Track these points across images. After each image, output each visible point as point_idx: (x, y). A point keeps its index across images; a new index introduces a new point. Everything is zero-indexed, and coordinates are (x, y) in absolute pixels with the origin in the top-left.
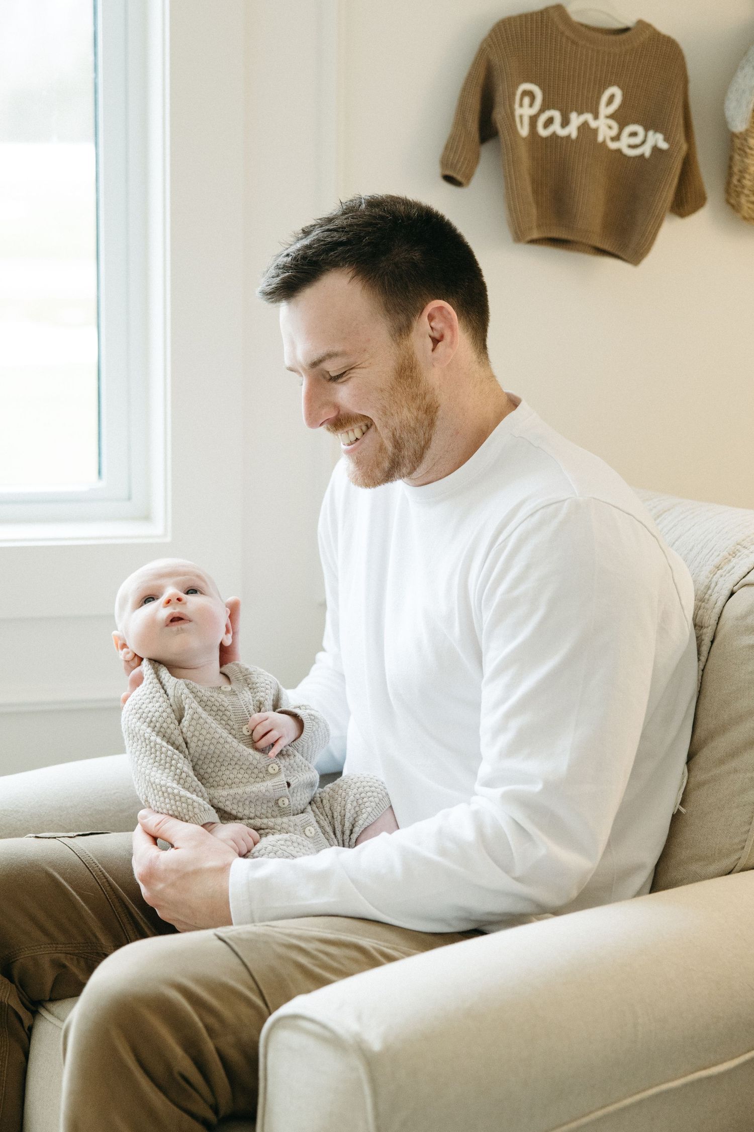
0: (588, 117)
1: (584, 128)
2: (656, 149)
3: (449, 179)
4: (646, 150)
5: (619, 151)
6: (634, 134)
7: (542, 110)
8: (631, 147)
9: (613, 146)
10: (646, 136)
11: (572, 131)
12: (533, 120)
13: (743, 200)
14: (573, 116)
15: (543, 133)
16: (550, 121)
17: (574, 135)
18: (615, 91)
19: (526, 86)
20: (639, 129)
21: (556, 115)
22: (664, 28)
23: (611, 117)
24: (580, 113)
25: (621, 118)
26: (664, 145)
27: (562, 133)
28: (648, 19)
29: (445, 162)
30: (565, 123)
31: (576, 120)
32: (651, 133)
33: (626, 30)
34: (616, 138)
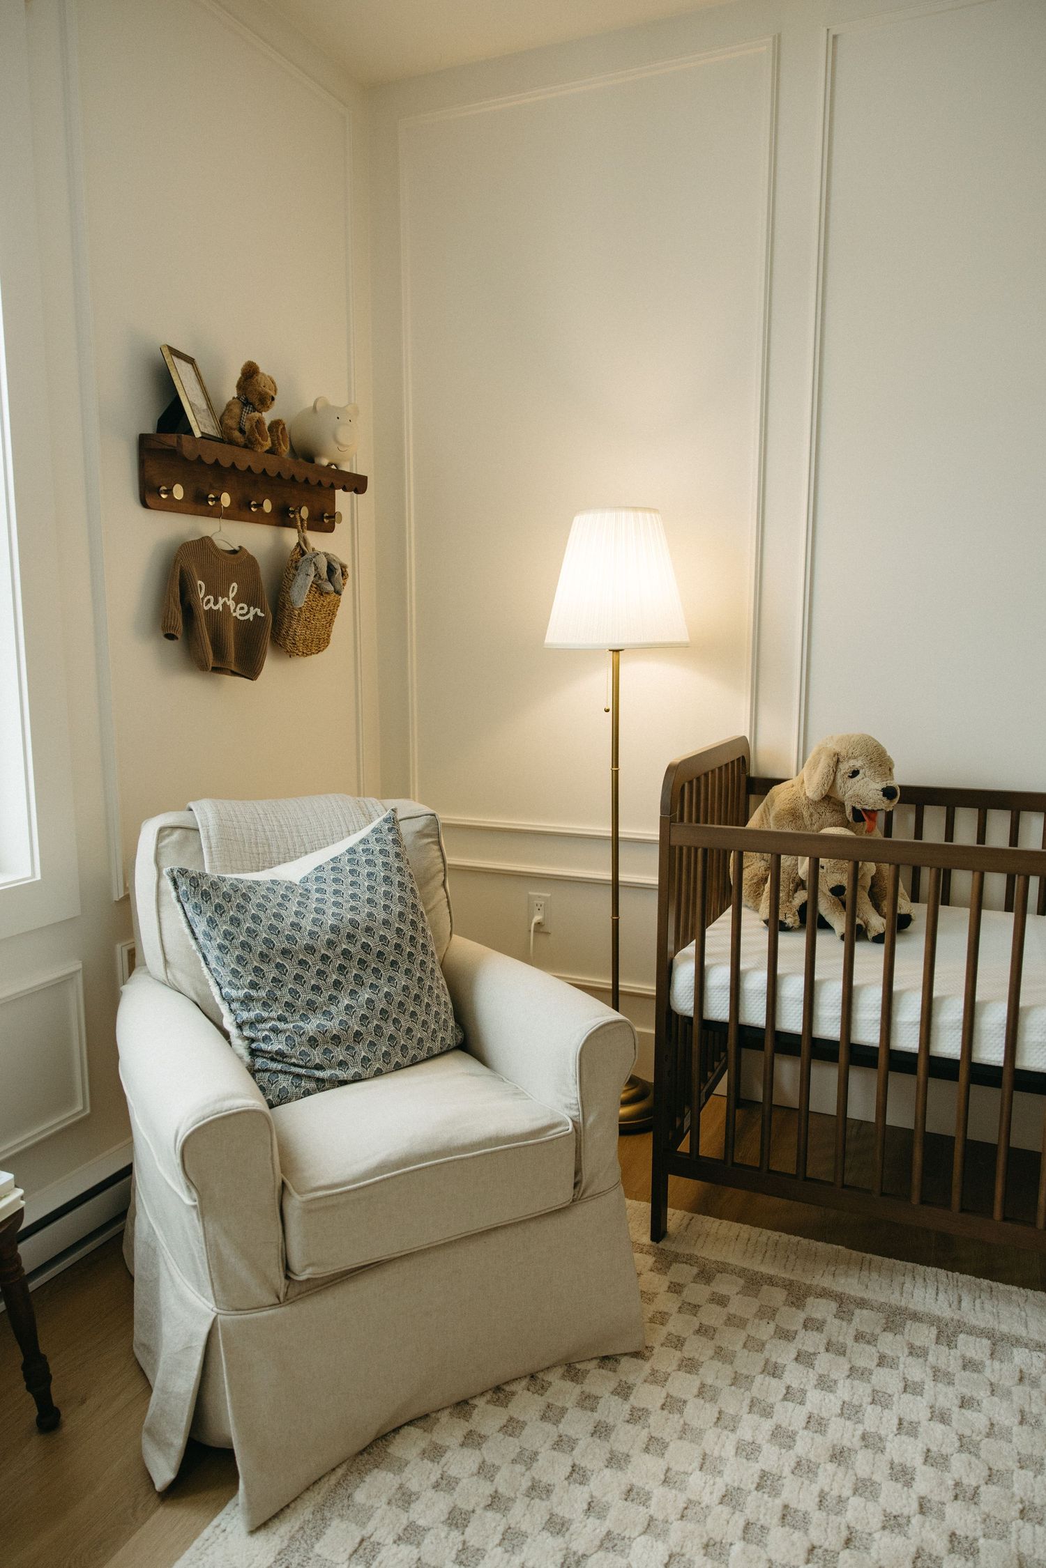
0: (226, 599)
1: (224, 604)
2: (256, 615)
3: (170, 637)
4: (250, 616)
5: (236, 617)
6: (242, 608)
7: (205, 596)
8: (241, 615)
9: (234, 614)
10: (249, 610)
11: (219, 606)
12: (203, 599)
13: (288, 642)
14: (220, 598)
15: (206, 608)
16: (209, 601)
17: (221, 609)
18: (234, 584)
19: (200, 582)
20: (245, 606)
21: (211, 598)
22: (251, 551)
23: (233, 599)
24: (223, 598)
25: (237, 600)
26: (263, 615)
27: (215, 608)
28: (245, 547)
29: (164, 628)
30: (216, 603)
31: (221, 601)
32: (252, 608)
33: (234, 552)
34: (235, 611)
